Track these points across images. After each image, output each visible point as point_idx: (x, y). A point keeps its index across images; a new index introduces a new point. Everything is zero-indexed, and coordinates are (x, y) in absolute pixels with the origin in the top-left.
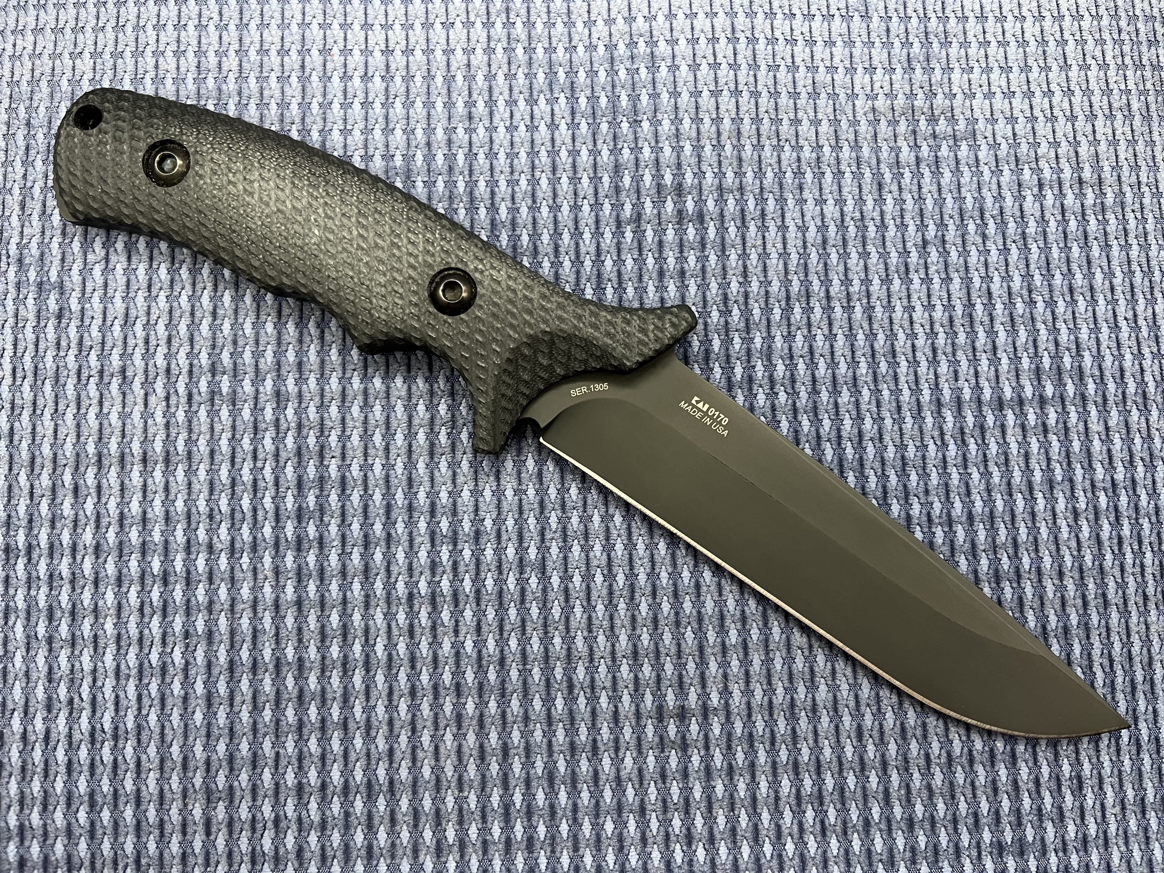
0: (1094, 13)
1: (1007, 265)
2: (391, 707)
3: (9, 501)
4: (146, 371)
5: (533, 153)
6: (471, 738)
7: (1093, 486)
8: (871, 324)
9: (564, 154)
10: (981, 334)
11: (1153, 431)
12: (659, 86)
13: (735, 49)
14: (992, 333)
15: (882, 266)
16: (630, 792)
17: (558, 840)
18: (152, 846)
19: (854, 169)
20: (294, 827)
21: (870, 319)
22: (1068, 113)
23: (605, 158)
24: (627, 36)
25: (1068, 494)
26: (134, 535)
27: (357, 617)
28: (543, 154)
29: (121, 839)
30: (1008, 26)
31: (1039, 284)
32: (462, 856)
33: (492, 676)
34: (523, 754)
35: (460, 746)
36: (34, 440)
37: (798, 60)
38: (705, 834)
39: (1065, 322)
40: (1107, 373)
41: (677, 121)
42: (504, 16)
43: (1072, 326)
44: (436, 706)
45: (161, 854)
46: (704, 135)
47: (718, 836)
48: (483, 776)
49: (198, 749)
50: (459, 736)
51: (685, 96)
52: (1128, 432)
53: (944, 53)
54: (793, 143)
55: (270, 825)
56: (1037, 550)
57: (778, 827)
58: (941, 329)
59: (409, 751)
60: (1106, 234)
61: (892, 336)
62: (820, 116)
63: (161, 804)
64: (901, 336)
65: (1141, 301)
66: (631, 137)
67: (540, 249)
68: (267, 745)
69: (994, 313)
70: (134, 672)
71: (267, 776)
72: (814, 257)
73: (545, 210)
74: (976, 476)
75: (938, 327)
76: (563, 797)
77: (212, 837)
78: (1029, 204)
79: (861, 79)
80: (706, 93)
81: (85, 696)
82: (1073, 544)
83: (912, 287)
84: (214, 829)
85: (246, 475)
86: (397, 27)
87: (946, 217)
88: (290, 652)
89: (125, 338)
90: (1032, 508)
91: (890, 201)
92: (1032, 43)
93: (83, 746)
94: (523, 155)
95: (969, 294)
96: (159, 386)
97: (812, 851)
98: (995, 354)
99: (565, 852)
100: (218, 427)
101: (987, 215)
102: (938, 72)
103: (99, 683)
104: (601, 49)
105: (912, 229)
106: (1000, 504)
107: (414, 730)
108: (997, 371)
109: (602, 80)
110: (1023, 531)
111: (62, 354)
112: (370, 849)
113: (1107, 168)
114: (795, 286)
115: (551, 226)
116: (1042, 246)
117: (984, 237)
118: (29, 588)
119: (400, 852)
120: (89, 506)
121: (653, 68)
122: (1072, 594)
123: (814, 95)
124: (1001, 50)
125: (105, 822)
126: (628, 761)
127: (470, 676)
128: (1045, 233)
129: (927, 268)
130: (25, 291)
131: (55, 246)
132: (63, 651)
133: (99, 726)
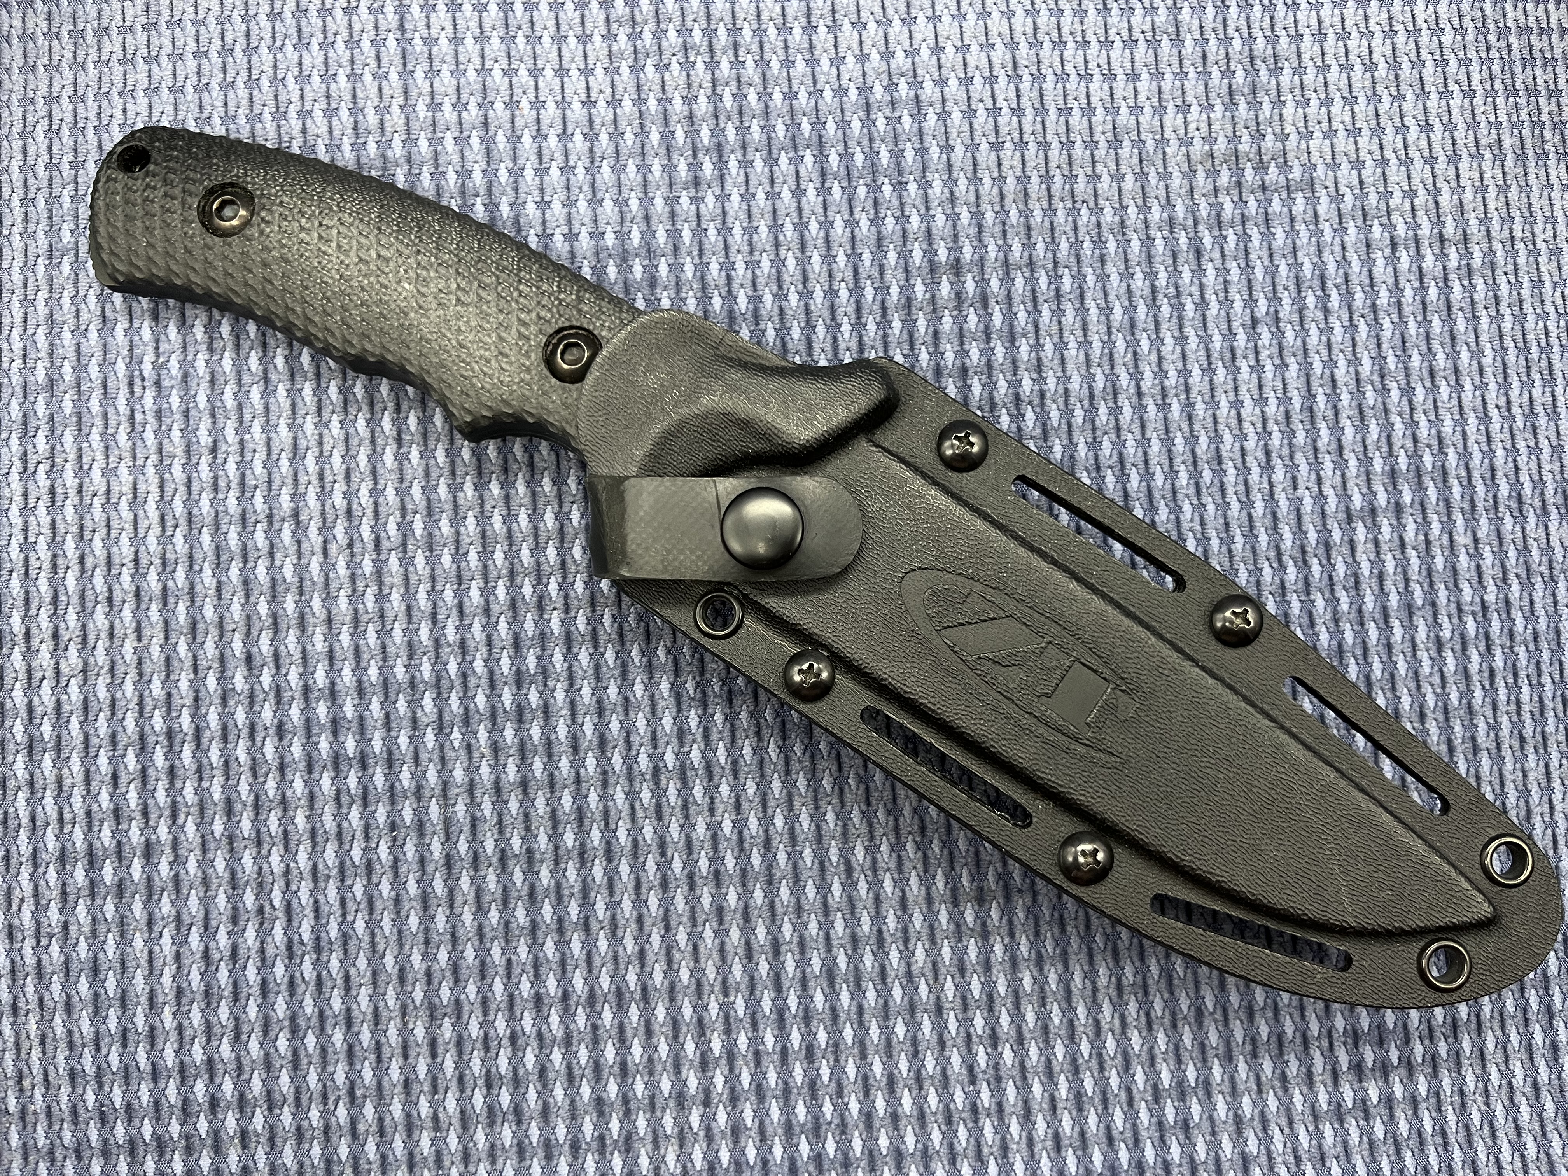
0: (1456, 24)
1: (1354, 345)
2: (639, 901)
3: (168, 676)
4: (323, 513)
5: (776, 227)
6: (735, 934)
7: (1460, 610)
8: (1191, 425)
9: (814, 226)
10: (1324, 432)
11: (1531, 541)
12: (928, 139)
13: (1018, 90)
14: (1336, 429)
15: (1202, 353)
16: (923, 989)
17: (842, 1047)
18: (368, 1074)
19: (1166, 233)
20: (535, 1044)
21: (1190, 418)
22: (1426, 154)
23: (865, 230)
24: (885, 76)
25: (1430, 619)
26: (322, 710)
27: (593, 798)
28: (789, 227)
29: (330, 1069)
30: (1352, 44)
31: (1393, 367)
32: (731, 1070)
33: (756, 861)
34: (796, 950)
35: (722, 945)
36: (193, 601)
37: (1094, 100)
38: (1013, 1033)
39: (1425, 412)
40: (1476, 474)
41: (951, 181)
42: (731, 53)
43: (1433, 418)
44: (693, 899)
45: (379, 1083)
46: (985, 198)
47: (1028, 1036)
48: (752, 978)
49: (416, 958)
50: (721, 933)
51: (959, 150)
52: (1501, 544)
53: (1274, 82)
54: (1092, 204)
55: (505, 1042)
56: (1393, 689)
57: (1097, 1022)
58: (1276, 428)
59: (663, 952)
60: (1473, 302)
61: (1216, 439)
62: (1123, 169)
63: (377, 1024)
64: (1228, 437)
65: (1516, 384)
66: (895, 202)
67: (790, 346)
68: (496, 951)
69: (1340, 405)
70: (334, 872)
71: (498, 986)
72: (1121, 345)
73: (793, 298)
74: (1320, 603)
75: (1272, 426)
76: (845, 998)
77: (439, 1060)
78: (1380, 268)
79: (1172, 119)
80: (984, 147)
81: (277, 903)
82: (1437, 680)
83: (1240, 377)
84: (441, 1050)
85: (451, 634)
86: (599, 71)
87: (1280, 288)
88: (516, 843)
89: (296, 474)
90: (1388, 639)
91: (1211, 272)
92: (1382, 65)
93: (278, 962)
94: (763, 230)
95: (1308, 383)
96: (339, 530)
97: (1137, 1048)
98: (1341, 455)
99: (851, 1060)
100: (413, 579)
101: (1329, 284)
102: (1267, 107)
103: (294, 888)
104: (853, 93)
105: (1238, 305)
106: (1349, 636)
107: (667, 928)
108: (1343, 476)
109: (857, 132)
110: (1377, 667)
111: (221, 496)
112: (624, 1066)
113: (1473, 222)
114: (1100, 382)
115: (802, 317)
116: (1396, 320)
117: (1326, 311)
118: (201, 779)
119: (659, 1068)
120: (266, 679)
121: (919, 115)
122: (1435, 738)
123: (1116, 142)
124: (1344, 75)
125: (311, 1050)
126: (920, 954)
127: (730, 862)
128: (1399, 304)
129: (1257, 353)
130: (169, 421)
131: (200, 364)
132: (247, 851)
133: (296, 937)
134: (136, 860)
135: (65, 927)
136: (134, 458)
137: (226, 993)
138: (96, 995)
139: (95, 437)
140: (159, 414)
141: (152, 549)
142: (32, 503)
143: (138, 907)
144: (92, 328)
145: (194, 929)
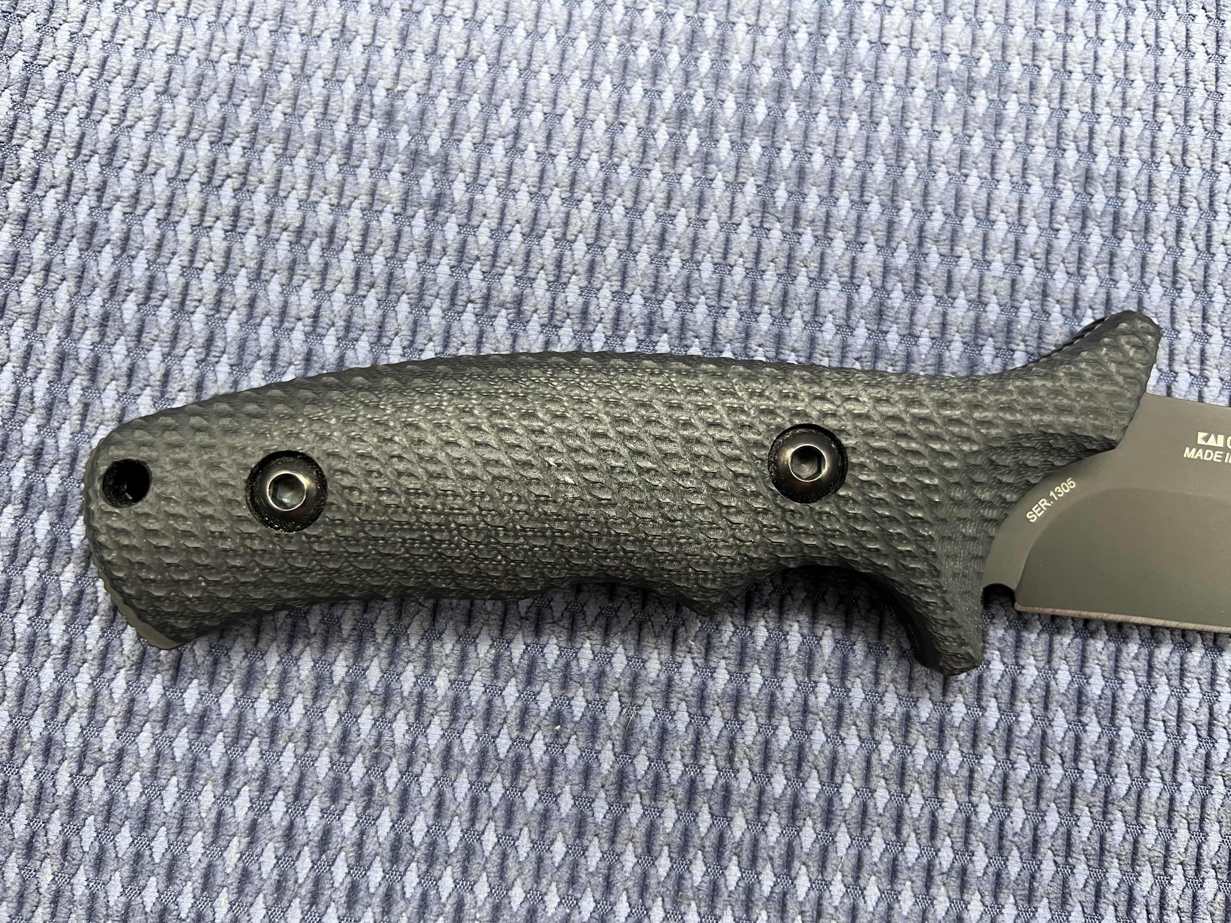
2: (855, 887)
4: (552, 307)
27: (819, 737)
33: (1015, 866)
44: (925, 899)
49: (553, 900)
70: (471, 761)
81: (391, 784)
88: (710, 774)
89: (528, 254)
93: (377, 864)
103: (417, 769)
111: (432, 261)
127: (981, 861)
130: (390, 160)
131: (443, 102)
132: (368, 710)
133: (406, 836)
134: (230, 689)
135: (120, 755)
136: (341, 195)
137: (303, 891)
138: (138, 856)
139: (300, 162)
140: (381, 150)
141: (336, 307)
142: (208, 221)
143: (217, 750)
144: (327, 36)
145: (281, 794)
